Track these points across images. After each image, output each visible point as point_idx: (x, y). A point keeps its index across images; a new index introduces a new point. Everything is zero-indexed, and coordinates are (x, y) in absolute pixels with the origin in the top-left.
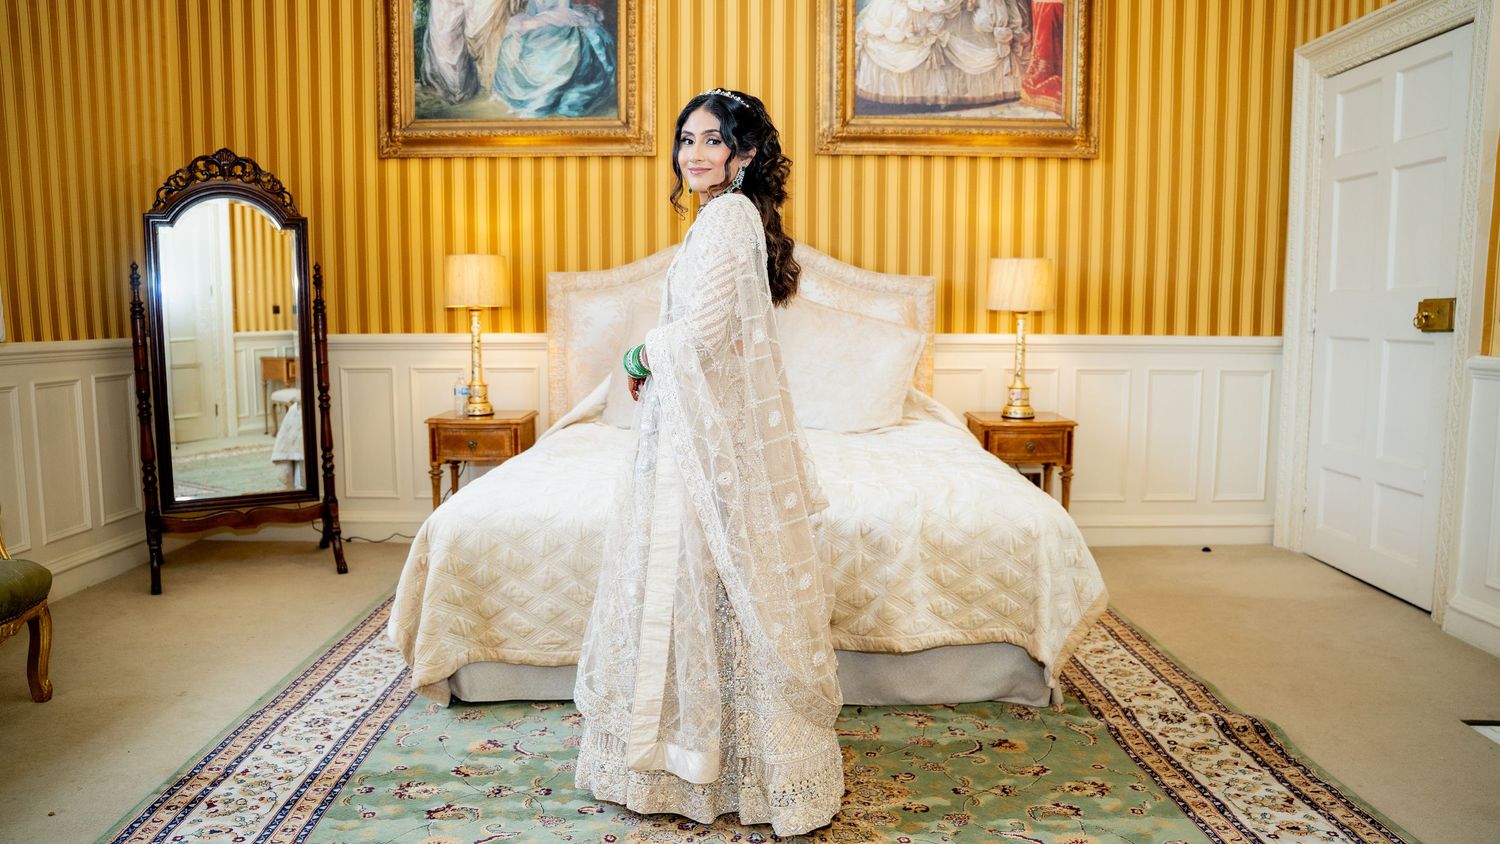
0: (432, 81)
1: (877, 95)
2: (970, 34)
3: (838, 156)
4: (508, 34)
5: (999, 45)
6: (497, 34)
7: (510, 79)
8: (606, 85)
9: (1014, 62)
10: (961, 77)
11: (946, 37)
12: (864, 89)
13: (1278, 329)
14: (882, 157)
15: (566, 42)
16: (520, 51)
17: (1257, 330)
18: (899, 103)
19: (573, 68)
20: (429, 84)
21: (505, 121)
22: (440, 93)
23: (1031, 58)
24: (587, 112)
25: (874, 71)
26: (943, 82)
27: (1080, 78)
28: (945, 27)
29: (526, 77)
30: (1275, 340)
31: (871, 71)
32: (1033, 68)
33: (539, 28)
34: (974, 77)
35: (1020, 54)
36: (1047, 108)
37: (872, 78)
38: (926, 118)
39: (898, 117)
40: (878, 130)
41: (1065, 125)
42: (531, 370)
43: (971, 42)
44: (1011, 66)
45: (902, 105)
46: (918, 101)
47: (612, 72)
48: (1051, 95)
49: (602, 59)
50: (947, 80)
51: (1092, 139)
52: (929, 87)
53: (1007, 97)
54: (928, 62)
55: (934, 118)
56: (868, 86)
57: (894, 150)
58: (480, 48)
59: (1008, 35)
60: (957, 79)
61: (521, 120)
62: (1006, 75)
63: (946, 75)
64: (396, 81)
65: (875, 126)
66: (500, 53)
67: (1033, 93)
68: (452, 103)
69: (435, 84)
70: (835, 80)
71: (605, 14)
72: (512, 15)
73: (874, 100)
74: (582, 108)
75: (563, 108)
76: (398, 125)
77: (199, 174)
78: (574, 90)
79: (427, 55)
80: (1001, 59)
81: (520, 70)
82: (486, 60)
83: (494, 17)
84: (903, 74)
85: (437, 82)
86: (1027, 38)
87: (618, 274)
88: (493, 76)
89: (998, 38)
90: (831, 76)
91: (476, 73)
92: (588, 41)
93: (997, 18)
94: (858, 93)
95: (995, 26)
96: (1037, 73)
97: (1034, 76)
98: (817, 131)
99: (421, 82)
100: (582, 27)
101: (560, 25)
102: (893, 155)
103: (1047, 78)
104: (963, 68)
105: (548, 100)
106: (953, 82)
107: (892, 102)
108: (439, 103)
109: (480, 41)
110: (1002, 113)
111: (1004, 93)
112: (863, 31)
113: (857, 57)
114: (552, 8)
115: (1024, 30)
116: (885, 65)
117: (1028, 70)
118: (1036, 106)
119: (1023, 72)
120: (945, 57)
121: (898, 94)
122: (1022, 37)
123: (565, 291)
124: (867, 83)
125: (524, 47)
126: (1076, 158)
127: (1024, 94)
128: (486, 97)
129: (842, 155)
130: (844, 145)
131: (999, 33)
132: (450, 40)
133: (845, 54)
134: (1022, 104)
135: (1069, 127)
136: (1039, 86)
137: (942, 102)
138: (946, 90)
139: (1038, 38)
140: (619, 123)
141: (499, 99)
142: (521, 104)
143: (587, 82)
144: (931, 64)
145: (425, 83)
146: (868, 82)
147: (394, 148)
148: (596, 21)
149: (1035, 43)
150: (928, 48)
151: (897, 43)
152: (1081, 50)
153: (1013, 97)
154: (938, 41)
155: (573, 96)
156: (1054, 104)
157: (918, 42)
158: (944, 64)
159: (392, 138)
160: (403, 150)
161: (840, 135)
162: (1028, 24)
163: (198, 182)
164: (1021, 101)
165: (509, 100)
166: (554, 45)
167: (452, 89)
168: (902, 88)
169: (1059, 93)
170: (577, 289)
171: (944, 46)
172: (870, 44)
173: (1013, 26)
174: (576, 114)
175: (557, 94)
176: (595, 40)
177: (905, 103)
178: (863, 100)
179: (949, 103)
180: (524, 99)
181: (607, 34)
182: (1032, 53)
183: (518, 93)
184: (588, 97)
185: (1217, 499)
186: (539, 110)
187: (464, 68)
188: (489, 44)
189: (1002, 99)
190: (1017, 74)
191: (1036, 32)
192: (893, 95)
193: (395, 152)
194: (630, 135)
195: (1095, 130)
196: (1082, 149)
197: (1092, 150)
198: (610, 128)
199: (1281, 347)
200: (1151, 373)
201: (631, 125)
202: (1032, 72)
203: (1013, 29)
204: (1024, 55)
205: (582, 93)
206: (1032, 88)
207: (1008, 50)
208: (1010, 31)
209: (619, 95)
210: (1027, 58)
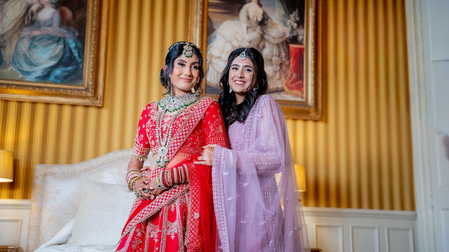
1: (217, 85)
4: (22, 36)
5: (274, 66)
6: (16, 36)
7: (21, 60)
8: (77, 69)
9: (282, 74)
12: (210, 81)
13: (413, 207)
15: (55, 45)
16: (29, 46)
17: (403, 208)
19: (59, 58)
21: (17, 81)
23: (289, 72)
24: (66, 81)
25: (215, 73)
27: (313, 82)
29: (32, 60)
30: (411, 213)
32: (290, 77)
33: (41, 35)
35: (284, 70)
36: (297, 96)
37: (214, 76)
41: (305, 104)
42: (17, 221)
44: (280, 75)
47: (81, 62)
48: (298, 90)
49: (76, 55)
51: (319, 111)
53: (279, 90)
56: (212, 80)
58: (5, 41)
59: (279, 61)
61: (27, 82)
62: (278, 79)
67: (291, 88)
71: (80, 32)
72: (25, 27)
73: (215, 86)
74: (62, 79)
75: (52, 78)
78: (58, 69)
81: (28, 55)
82: (8, 48)
83: (15, 26)
86: (287, 63)
87: (78, 167)
88: (11, 57)
89: (274, 62)
91: (1, 53)
92: (69, 45)
93: (273, 52)
94: (207, 83)
95: (272, 56)
96: (292, 79)
97: (291, 81)
100: (66, 38)
101: (53, 35)
103: (296, 82)
105: (43, 72)
109: (5, 38)
110: (276, 97)
111: (277, 88)
112: (210, 54)
113: (207, 66)
114: (49, 26)
115: (286, 59)
117: (288, 78)
118: (292, 94)
119: (286, 78)
122: (285, 62)
123: (45, 175)
125: (31, 44)
126: (311, 120)
127: (286, 89)
128: (6, 67)
131: (275, 60)
134: (285, 93)
135: (308, 105)
136: (293, 85)
139: (293, 62)
140: (83, 88)
141: (14, 69)
142: (28, 73)
143: (66, 65)
146: (212, 78)
148: (74, 35)
149: (291, 65)
151: (226, 61)
152: (313, 70)
153: (281, 90)
155: (58, 72)
156: (300, 94)
162: (288, 56)
164: (285, 92)
165: (20, 70)
166: (49, 45)
169: (303, 89)
170: (53, 174)
172: (214, 60)
174: (59, 81)
175: (49, 70)
176: (73, 45)
178: (210, 87)
180: (29, 70)
181: (79, 43)
182: (290, 70)
183: (26, 67)
184: (66, 74)
186: (38, 77)
188: (10, 40)
189: (276, 90)
190: (283, 79)
191: (292, 60)
194: (89, 94)
195: (320, 107)
196: (314, 115)
197: (319, 117)
198: (79, 90)
199: (416, 216)
200: (353, 228)
201: (90, 90)
202: (290, 79)
203: (281, 58)
204: (286, 70)
205: (63, 71)
206: (290, 86)
207: (278, 68)
208: (279, 59)
209: (84, 74)
210: (287, 72)
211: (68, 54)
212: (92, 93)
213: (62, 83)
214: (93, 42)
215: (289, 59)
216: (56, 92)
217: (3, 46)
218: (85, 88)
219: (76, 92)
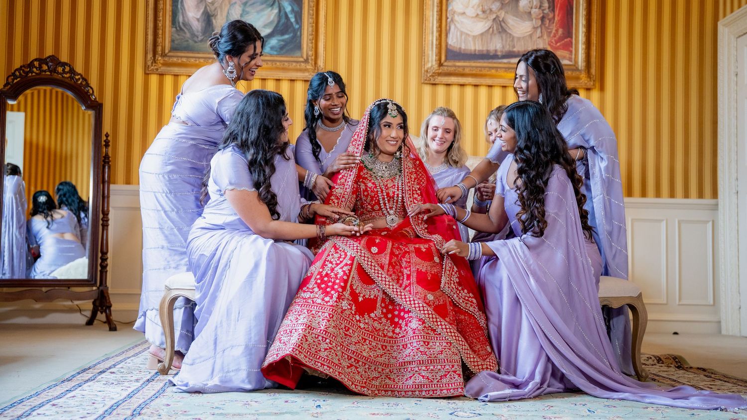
0: (183, 27)
1: (460, 48)
2: (517, 13)
3: (435, 84)
4: (233, 1)
5: (534, 20)
6: (227, 1)
8: (295, 36)
9: (544, 30)
10: (511, 38)
11: (502, 14)
12: (452, 44)
13: (715, 194)
14: (462, 85)
15: (270, 9)
16: (240, 12)
17: (701, 195)
18: (473, 53)
19: (274, 25)
20: (181, 29)
22: (188, 35)
23: (554, 28)
24: (282, 52)
25: (459, 34)
26: (500, 41)
27: (584, 39)
28: (501, 9)
30: (713, 201)
31: (457, 35)
32: (555, 34)
34: (519, 39)
35: (547, 25)
36: (564, 58)
37: (457, 38)
38: (489, 63)
39: (473, 61)
40: (461, 70)
41: (574, 68)
43: (517, 17)
44: (542, 32)
45: (475, 54)
46: (485, 52)
47: (298, 29)
48: (566, 50)
49: (293, 20)
50: (502, 40)
51: (592, 76)
52: (491, 44)
54: (491, 29)
55: (495, 63)
56: (454, 43)
57: (470, 81)
58: (215, 9)
59: (540, 14)
60: (508, 40)
62: (539, 38)
63: (502, 37)
64: (160, 25)
65: (459, 67)
66: (228, 13)
67: (555, 49)
68: (196, 42)
69: (185, 29)
70: (435, 38)
73: (458, 51)
74: (279, 50)
75: (267, 49)
76: (160, 52)
77: (35, 70)
78: (274, 38)
79: (180, 11)
80: (535, 28)
82: (219, 16)
84: (476, 36)
85: (187, 29)
86: (551, 16)
89: (534, 16)
90: (433, 36)
91: (212, 23)
92: (284, 9)
93: (533, 3)
94: (448, 47)
95: (532, 8)
96: (557, 37)
97: (555, 38)
98: (423, 69)
99: (176, 28)
100: (281, 1)
102: (469, 85)
103: (563, 40)
104: (512, 33)
106: (506, 41)
107: (469, 52)
108: (187, 41)
109: (216, 5)
112: (452, 10)
113: (448, 25)
115: (549, 11)
116: (466, 31)
117: (552, 35)
119: (549, 35)
120: (502, 27)
121: (473, 48)
122: (548, 14)
124: (454, 41)
125: (243, 10)
126: (582, 88)
129: (438, 84)
130: (439, 78)
131: (534, 13)
132: (196, 3)
133: (441, 23)
135: (577, 69)
136: (558, 44)
137: (499, 53)
138: (501, 46)
139: (558, 16)
140: (302, 59)
144: (493, 30)
145: (178, 28)
147: (156, 67)
149: (556, 19)
150: (491, 21)
151: (472, 17)
152: (584, 23)
154: (497, 17)
155: (273, 41)
156: (568, 55)
157: (485, 17)
158: (500, 30)
159: (154, 61)
160: (163, 69)
161: (437, 71)
162: (552, 7)
163: (34, 74)
166: (262, 10)
167: (196, 33)
168: (475, 44)
169: (571, 49)
171: (501, 20)
172: (456, 18)
173: (543, 8)
174: (275, 53)
176: (288, 9)
177: (477, 53)
178: (452, 51)
179: (504, 54)
181: (296, 5)
182: (555, 24)
184: (282, 43)
185: (680, 303)
187: (204, 20)
188: (221, 6)
190: (545, 37)
191: (557, 12)
192: (469, 48)
193: (157, 69)
194: (309, 67)
195: (593, 71)
196: (586, 82)
197: (592, 83)
198: (297, 62)
199: (717, 205)
200: (632, 220)
201: (310, 61)
202: (555, 36)
203: (543, 10)
204: (549, 26)
205: (279, 40)
206: (554, 45)
207: (540, 22)
208: (541, 11)
209: (302, 43)
210: (551, 28)
211: (283, 20)
212: (312, 65)
213: (279, 55)
214: (312, 4)
215: (553, 10)
216: (273, 65)
217: (214, 14)
218: (304, 60)
219: (294, 64)
